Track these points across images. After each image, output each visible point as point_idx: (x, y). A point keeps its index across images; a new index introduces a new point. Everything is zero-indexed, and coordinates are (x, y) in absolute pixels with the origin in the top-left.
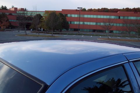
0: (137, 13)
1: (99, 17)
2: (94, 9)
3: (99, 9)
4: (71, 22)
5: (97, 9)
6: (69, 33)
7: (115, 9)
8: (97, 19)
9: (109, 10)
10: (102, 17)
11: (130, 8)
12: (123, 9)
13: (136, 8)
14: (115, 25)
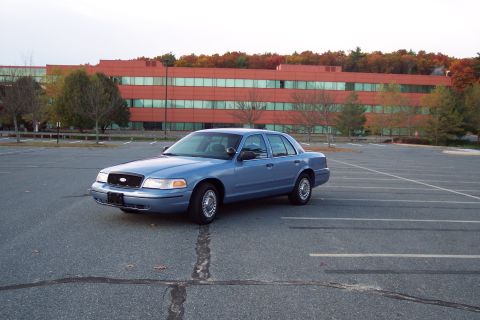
0: (333, 70)
1: (221, 83)
2: (202, 56)
3: (217, 55)
4: (132, 100)
5: (210, 55)
6: (136, 135)
7: (269, 55)
8: (214, 89)
9: (248, 58)
10: (230, 83)
11: (314, 52)
12: (296, 54)
13: (332, 51)
14: (270, 106)
